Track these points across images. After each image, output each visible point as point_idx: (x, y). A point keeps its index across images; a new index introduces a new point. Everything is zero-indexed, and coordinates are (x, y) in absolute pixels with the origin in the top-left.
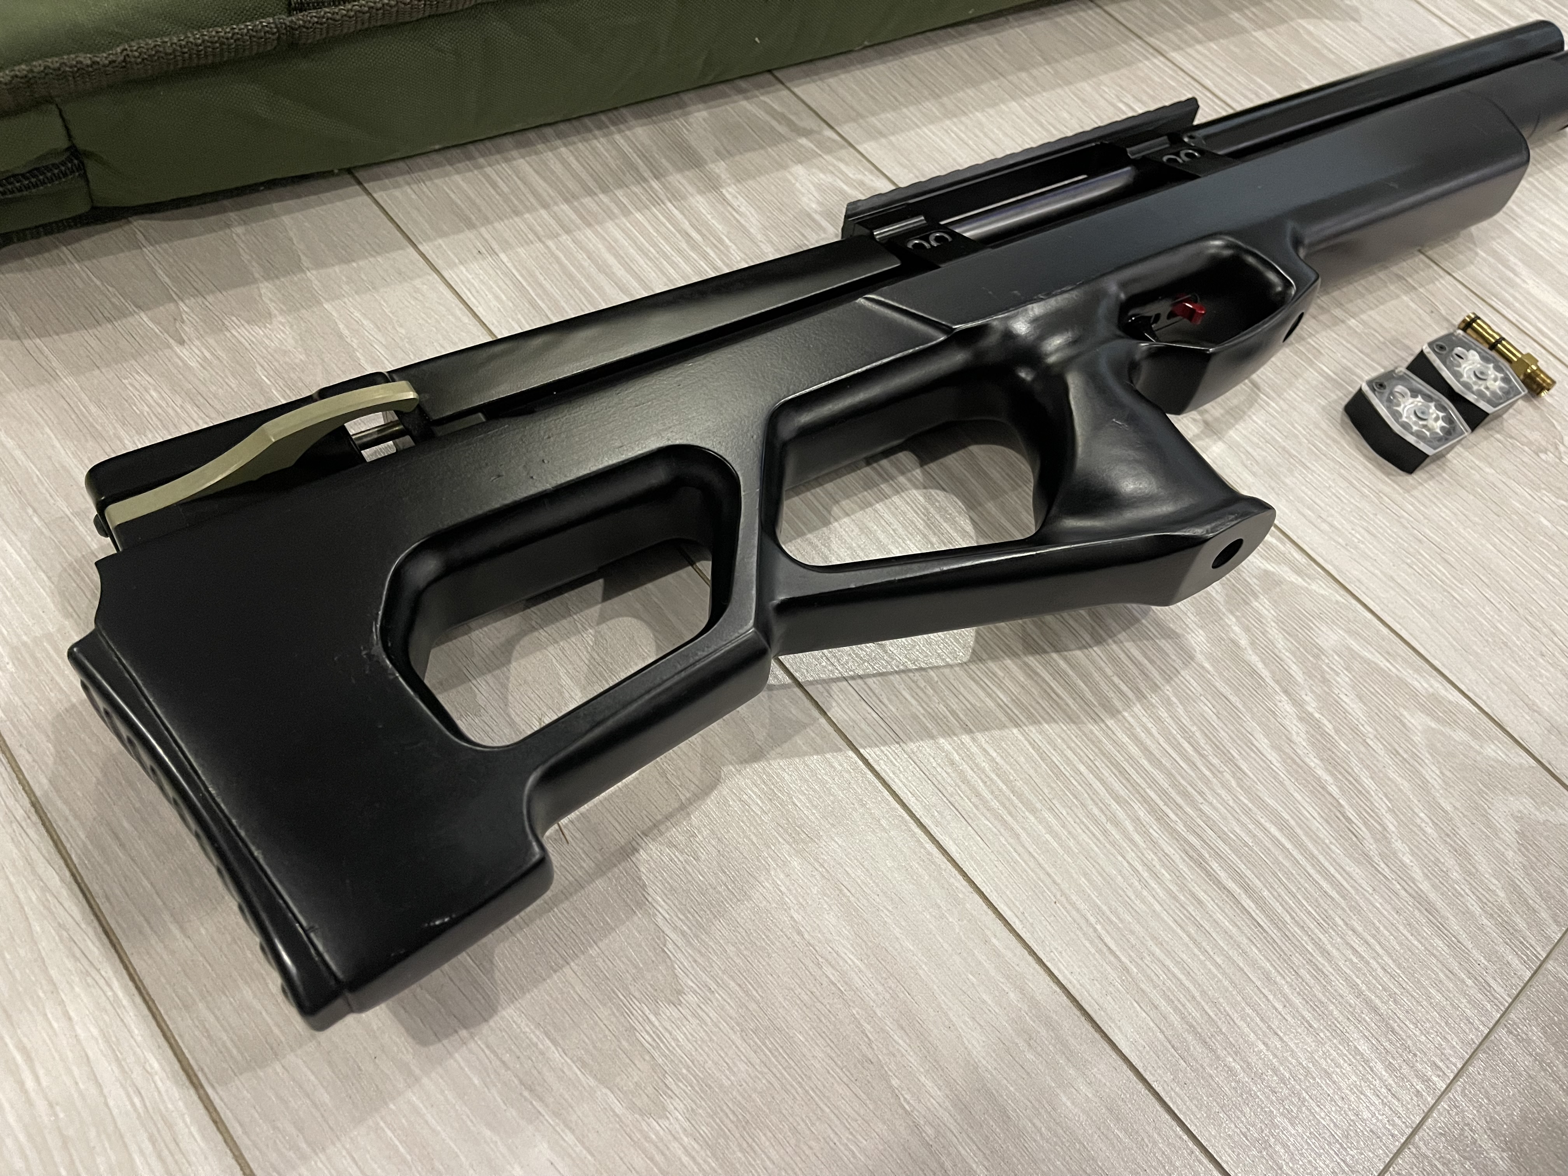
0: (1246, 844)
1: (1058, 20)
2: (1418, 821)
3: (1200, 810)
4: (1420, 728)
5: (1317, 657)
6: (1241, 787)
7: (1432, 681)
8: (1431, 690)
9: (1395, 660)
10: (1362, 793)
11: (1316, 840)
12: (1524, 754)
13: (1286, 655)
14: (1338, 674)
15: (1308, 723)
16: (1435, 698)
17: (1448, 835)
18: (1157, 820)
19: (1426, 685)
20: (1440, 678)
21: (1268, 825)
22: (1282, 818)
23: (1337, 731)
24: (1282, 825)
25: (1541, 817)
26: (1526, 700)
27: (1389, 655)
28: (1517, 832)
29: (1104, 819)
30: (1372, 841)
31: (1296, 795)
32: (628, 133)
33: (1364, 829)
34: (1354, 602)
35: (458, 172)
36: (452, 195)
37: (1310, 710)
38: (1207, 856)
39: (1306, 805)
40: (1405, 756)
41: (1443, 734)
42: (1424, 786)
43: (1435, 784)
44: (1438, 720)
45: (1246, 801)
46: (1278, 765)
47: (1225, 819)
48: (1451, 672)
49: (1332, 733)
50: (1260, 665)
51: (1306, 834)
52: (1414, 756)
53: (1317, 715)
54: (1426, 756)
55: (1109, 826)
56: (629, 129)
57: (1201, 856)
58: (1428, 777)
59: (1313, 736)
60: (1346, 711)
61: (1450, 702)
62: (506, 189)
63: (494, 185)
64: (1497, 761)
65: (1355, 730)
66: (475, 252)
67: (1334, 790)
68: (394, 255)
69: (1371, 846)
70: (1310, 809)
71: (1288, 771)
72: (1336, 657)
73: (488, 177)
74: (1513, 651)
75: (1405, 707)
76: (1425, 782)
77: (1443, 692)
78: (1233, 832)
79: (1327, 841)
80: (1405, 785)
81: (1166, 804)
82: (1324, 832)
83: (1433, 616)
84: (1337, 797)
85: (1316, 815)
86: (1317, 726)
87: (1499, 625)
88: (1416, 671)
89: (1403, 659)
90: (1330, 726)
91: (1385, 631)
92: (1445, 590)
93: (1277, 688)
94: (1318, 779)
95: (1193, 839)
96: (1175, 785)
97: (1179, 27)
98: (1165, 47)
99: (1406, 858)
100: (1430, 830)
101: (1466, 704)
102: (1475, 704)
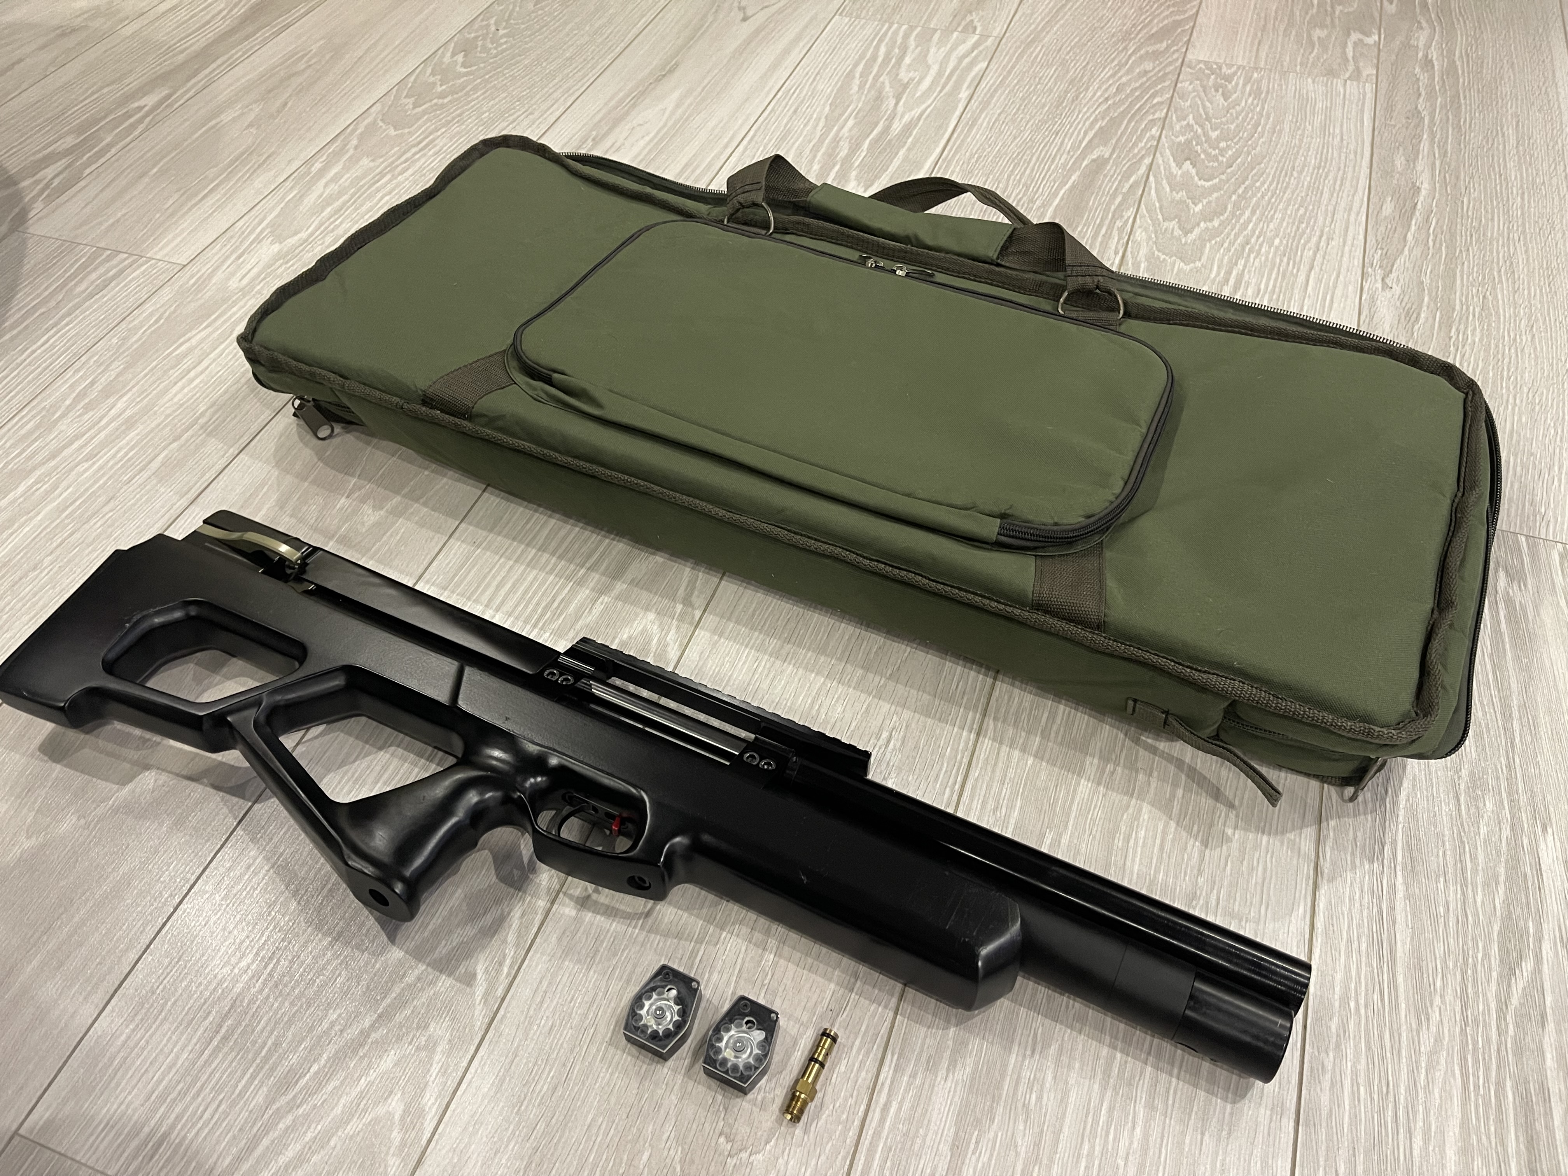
4: (390, 1109)
7: (437, 1106)
8: (427, 1108)
9: (441, 1078)
10: (321, 1085)
11: (274, 1067)
13: (409, 1008)
14: (410, 1044)
15: (360, 1037)
16: (421, 1114)
19: (429, 1104)
20: (440, 1112)
22: (281, 1045)
23: (363, 1057)
24: (277, 1045)
27: (444, 1073)
30: (286, 1100)
31: (303, 1046)
32: (613, 543)
33: (294, 1093)
34: (478, 1039)
36: (507, 515)
39: (297, 1054)
40: (362, 1105)
41: (393, 1125)
42: (344, 1121)
43: (348, 1130)
44: (403, 1118)
46: (319, 1029)
47: (268, 1013)
48: (450, 1118)
49: (361, 1054)
51: (277, 1059)
52: (365, 1111)
53: (370, 1040)
54: (368, 1118)
58: (351, 1124)
59: (352, 1043)
60: (380, 1058)
61: (422, 1124)
63: (527, 523)
65: (369, 1067)
66: (474, 541)
67: (316, 1068)
68: (450, 520)
69: (283, 1101)
70: (294, 1058)
71: (318, 1036)
72: (424, 1039)
75: (403, 1095)
76: (348, 1122)
77: (430, 1116)
79: (275, 1074)
82: (280, 1072)
84: (312, 1070)
85: (291, 1064)
87: (513, 1143)
88: (440, 1093)
89: (446, 1083)
90: (365, 1051)
91: (464, 1064)
94: (319, 1055)
97: (1029, 732)
98: (990, 733)
99: (281, 1126)
100: (309, 1135)
101: (427, 1135)
102: (429, 1141)
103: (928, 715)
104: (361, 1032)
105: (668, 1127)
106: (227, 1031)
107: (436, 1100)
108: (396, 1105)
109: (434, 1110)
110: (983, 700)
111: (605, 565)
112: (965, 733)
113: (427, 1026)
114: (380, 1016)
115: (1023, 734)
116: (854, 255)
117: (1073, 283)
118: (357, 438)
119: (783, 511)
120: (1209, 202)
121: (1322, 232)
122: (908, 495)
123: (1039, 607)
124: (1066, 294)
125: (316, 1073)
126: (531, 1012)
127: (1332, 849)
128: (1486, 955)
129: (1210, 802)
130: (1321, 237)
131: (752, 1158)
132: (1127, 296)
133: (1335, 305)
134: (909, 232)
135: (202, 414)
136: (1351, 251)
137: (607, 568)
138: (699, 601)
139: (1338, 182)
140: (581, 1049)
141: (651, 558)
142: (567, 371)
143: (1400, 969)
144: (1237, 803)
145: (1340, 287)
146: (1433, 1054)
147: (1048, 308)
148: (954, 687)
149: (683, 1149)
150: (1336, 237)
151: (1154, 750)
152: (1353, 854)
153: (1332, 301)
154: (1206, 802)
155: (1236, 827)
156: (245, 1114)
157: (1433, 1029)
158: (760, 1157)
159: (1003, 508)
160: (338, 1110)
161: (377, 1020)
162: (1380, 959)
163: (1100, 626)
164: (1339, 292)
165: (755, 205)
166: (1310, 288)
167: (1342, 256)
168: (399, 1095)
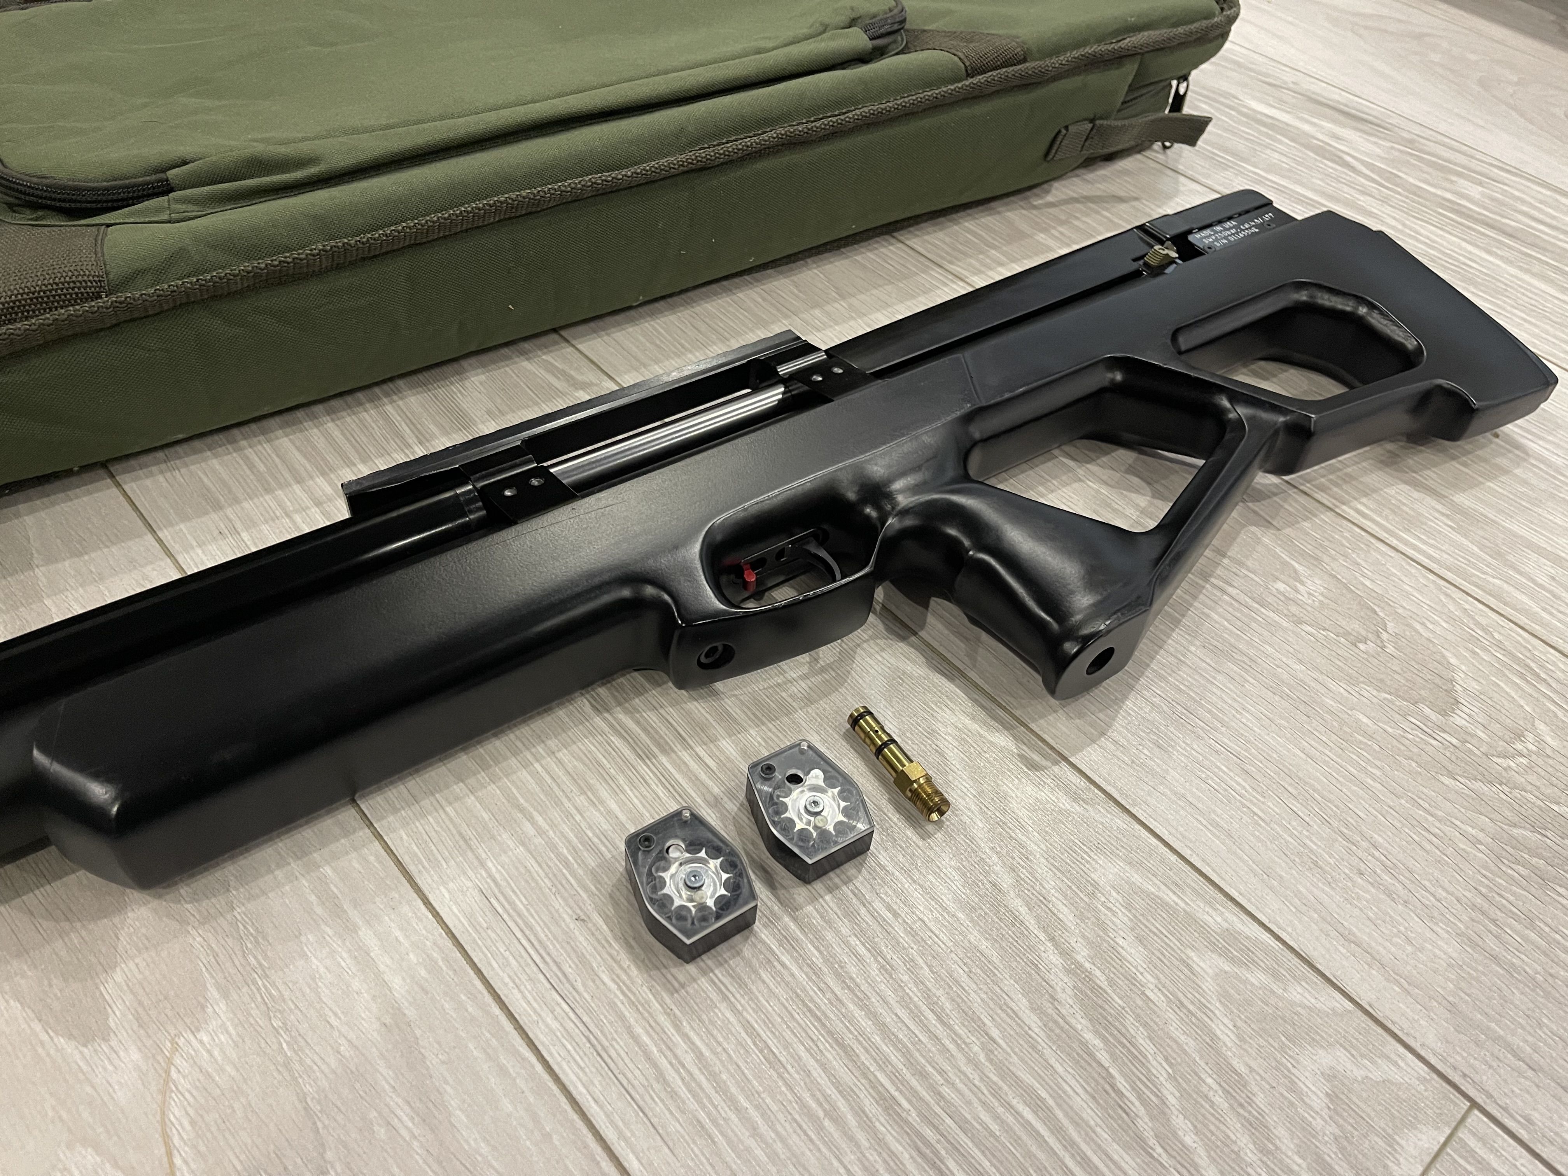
0: (992, 1134)
1: (858, 258)
2: (1205, 1089)
3: (939, 1094)
4: (1210, 971)
5: (1092, 895)
6: (991, 1061)
7: (1227, 914)
8: (1225, 925)
9: (1183, 892)
10: (1137, 1058)
11: (1078, 1122)
12: (1338, 996)
13: (1054, 896)
14: (1114, 914)
15: (1075, 974)
16: (1230, 935)
17: (1241, 1105)
18: (886, 1109)
19: (1219, 919)
20: (1236, 910)
21: (1021, 1107)
22: (1039, 1098)
23: (1111, 983)
24: (1038, 1105)
25: (1359, 1074)
26: (1341, 930)
27: (1177, 887)
28: (1327, 1094)
29: (821, 1114)
30: (1146, 1120)
31: (1057, 1066)
32: (400, 403)
33: (1137, 1103)
34: (1138, 827)
35: (216, 456)
36: (205, 480)
37: (1079, 958)
38: (943, 1152)
39: (1069, 1078)
40: (1191, 1007)
41: (1237, 977)
42: (1211, 1044)
43: (1227, 1040)
44: (1232, 960)
45: (995, 1079)
46: (1037, 1030)
47: (969, 1103)
48: (1249, 900)
49: (1104, 984)
50: (1023, 910)
51: (1066, 1114)
52: (1203, 1007)
53: (1087, 965)
54: (1216, 1005)
55: (827, 1123)
56: (401, 399)
57: (936, 1153)
58: (1219, 1033)
59: (1081, 992)
60: (1121, 959)
61: (1248, 938)
62: (262, 468)
63: (251, 466)
64: (1305, 1007)
65: (1132, 980)
66: (216, 533)
67: (1104, 1057)
68: (130, 543)
69: (1145, 1125)
70: (1073, 1083)
71: (1049, 1037)
72: (1114, 894)
73: (246, 459)
74: (1325, 872)
75: (1193, 948)
76: (1214, 1037)
77: (1239, 926)
78: (977, 1118)
79: (1092, 1123)
80: (1190, 1045)
81: (898, 1089)
82: (1090, 1114)
83: (1230, 836)
84: (1107, 1065)
85: (1080, 1091)
86: (1088, 978)
87: (1308, 842)
88: (1209, 904)
89: (1194, 890)
90: (1103, 978)
91: (1174, 858)
92: (1244, 806)
93: (1042, 936)
94: (1084, 1044)
95: (928, 1133)
96: (910, 1063)
100: (1219, 1099)
101: (1266, 937)
102: (1278, 938)
104: (1068, 972)
107: (1215, 909)
108: (1207, 963)
109: (1231, 918)
110: (922, 259)
113: (1095, 885)
114: (1052, 939)
115: (981, 256)
123: (974, 72)
125: (1114, 1057)
126: (1125, 758)
128: (1332, 168)
131: (1390, 631)
140: (1199, 726)
148: (889, 267)
159: (847, 15)
161: (1056, 945)
163: (1026, 58)
168: (1192, 954)
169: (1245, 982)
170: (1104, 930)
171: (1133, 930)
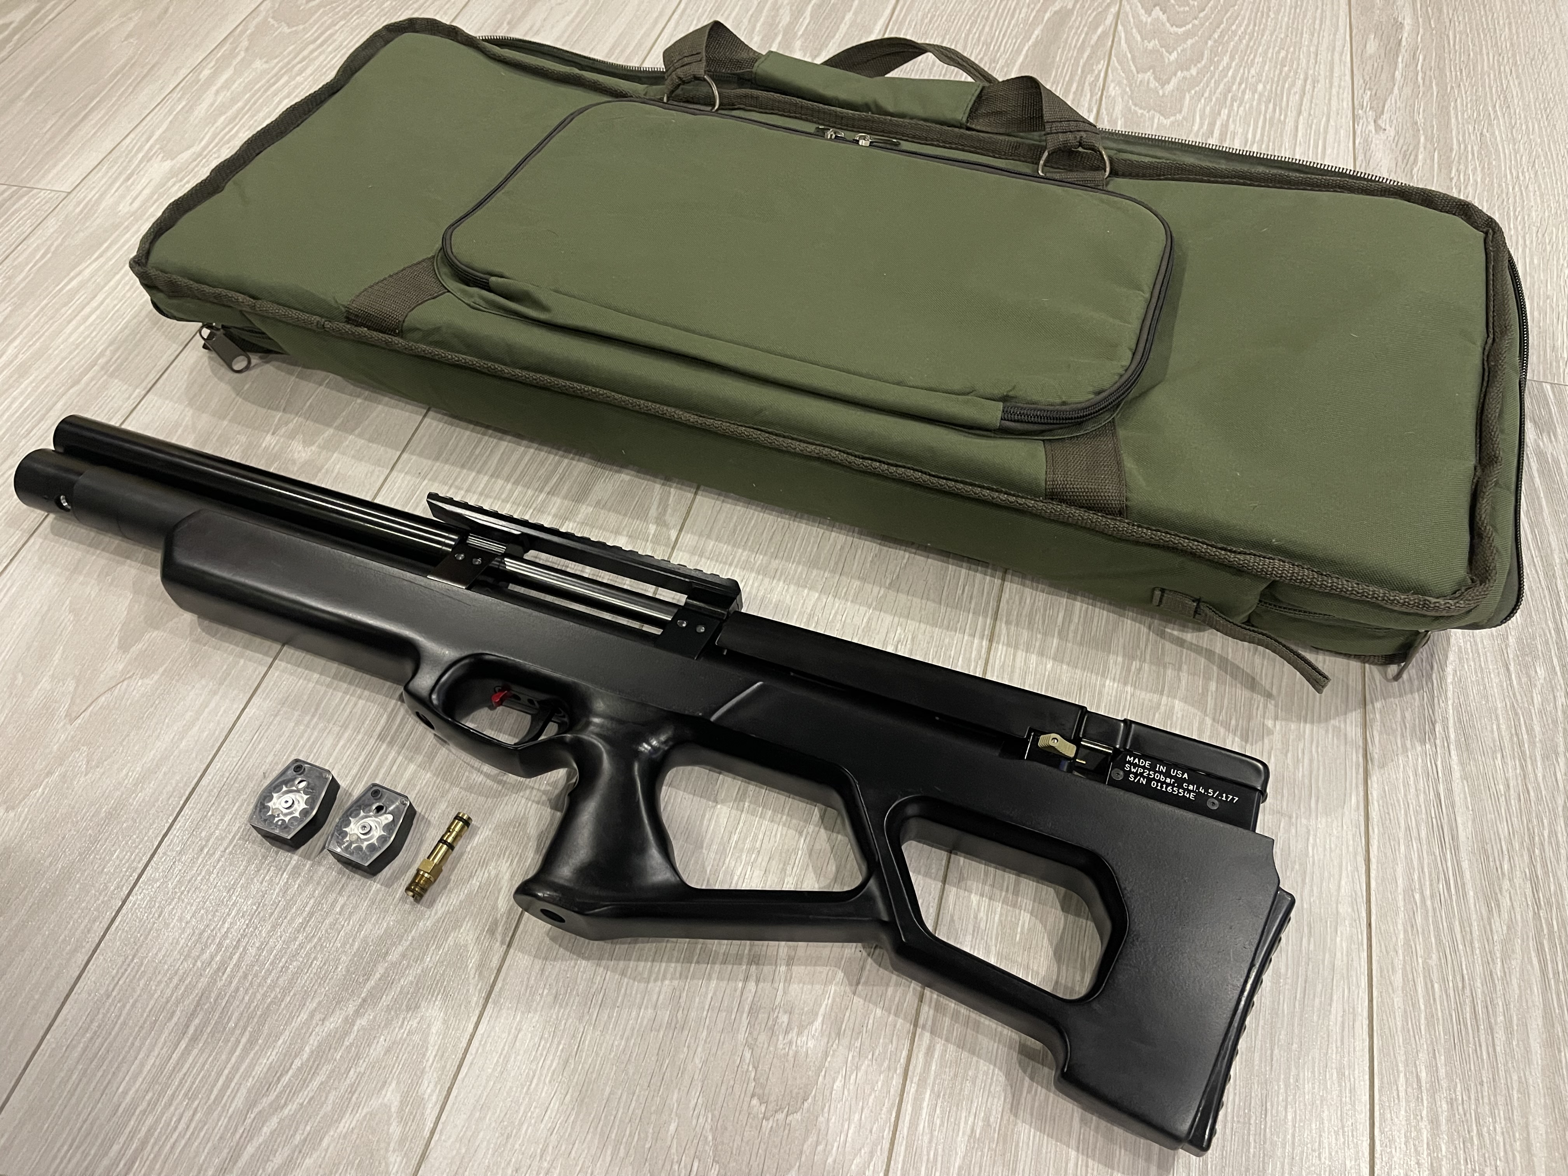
2: (302, 1127)
4: (386, 1101)
6: (269, 1005)
7: (436, 1095)
8: (426, 1096)
9: (439, 1062)
10: (305, 1081)
13: (397, 987)
14: (401, 1027)
15: (346, 1024)
16: (420, 1102)
18: (219, 969)
19: (429, 1091)
20: (442, 1098)
21: (248, 1033)
22: (259, 1036)
23: (350, 1046)
24: (252, 1042)
27: (441, 1056)
33: (276, 1093)
40: (354, 1099)
41: (390, 1117)
42: (334, 1120)
43: (340, 1128)
44: (401, 1109)
47: (239, 1007)
48: (452, 1107)
49: (347, 1043)
50: (378, 976)
52: (358, 1105)
53: (356, 1028)
54: (362, 1112)
58: (344, 1121)
59: (336, 1032)
60: (369, 1046)
62: (478, 452)
63: (477, 446)
64: (387, 1165)
65: (358, 1056)
67: (297, 1063)
68: (390, 451)
69: (265, 1102)
71: (298, 1028)
72: (415, 1021)
74: (505, 1145)
75: (398, 1083)
76: (340, 1119)
77: (430, 1105)
78: (232, 1015)
79: (253, 1074)
81: (232, 968)
82: (258, 1071)
83: (503, 1072)
85: (271, 1059)
86: (347, 1032)
87: (525, 1125)
88: (439, 1080)
89: (445, 1067)
90: (351, 1040)
91: (464, 1044)
94: (302, 1049)
97: (1045, 634)
98: (1004, 638)
99: (266, 1130)
100: (298, 1138)
101: (429, 1125)
102: (433, 1133)
103: (935, 625)
104: (346, 1019)
105: (695, 1093)
106: (196, 1030)
107: (436, 1086)
108: (391, 1096)
109: (434, 1098)
110: (993, 604)
111: (566, 488)
112: (976, 641)
113: (417, 1007)
114: (364, 1000)
115: (1039, 636)
116: (811, 127)
117: (1053, 142)
118: (278, 368)
119: (761, 411)
120: (1183, 50)
121: (1306, 74)
122: (899, 383)
123: (1053, 496)
124: (1046, 154)
125: (299, 1069)
126: (532, 982)
127: (1381, 733)
128: (1553, 833)
129: (1247, 693)
130: (1306, 80)
131: (789, 1118)
132: (1112, 153)
133: (1328, 151)
134: (868, 99)
135: (102, 354)
136: (1338, 93)
137: (569, 490)
138: (673, 519)
139: (1317, 22)
140: (591, 1016)
141: (617, 475)
142: (507, 274)
143: (1464, 855)
144: (1274, 692)
145: (1331, 131)
146: (1507, 941)
147: (1028, 171)
148: (959, 592)
149: (713, 1115)
150: (1321, 79)
151: (1181, 643)
152: (1403, 736)
153: (1324, 148)
154: (1242, 694)
155: (1276, 718)
156: (223, 1121)
157: (1505, 916)
158: (798, 1116)
159: (1003, 391)
160: (328, 1107)
161: (361, 1006)
162: (1442, 847)
163: (1121, 512)
164: (1330, 137)
165: (696, 78)
166: (1300, 134)
167: (1330, 99)
168: (394, 1084)
169: (389, 1125)
170: (386, 1026)
171: (393, 1043)
